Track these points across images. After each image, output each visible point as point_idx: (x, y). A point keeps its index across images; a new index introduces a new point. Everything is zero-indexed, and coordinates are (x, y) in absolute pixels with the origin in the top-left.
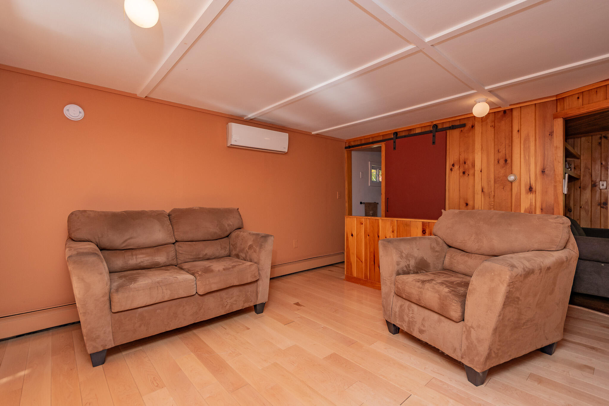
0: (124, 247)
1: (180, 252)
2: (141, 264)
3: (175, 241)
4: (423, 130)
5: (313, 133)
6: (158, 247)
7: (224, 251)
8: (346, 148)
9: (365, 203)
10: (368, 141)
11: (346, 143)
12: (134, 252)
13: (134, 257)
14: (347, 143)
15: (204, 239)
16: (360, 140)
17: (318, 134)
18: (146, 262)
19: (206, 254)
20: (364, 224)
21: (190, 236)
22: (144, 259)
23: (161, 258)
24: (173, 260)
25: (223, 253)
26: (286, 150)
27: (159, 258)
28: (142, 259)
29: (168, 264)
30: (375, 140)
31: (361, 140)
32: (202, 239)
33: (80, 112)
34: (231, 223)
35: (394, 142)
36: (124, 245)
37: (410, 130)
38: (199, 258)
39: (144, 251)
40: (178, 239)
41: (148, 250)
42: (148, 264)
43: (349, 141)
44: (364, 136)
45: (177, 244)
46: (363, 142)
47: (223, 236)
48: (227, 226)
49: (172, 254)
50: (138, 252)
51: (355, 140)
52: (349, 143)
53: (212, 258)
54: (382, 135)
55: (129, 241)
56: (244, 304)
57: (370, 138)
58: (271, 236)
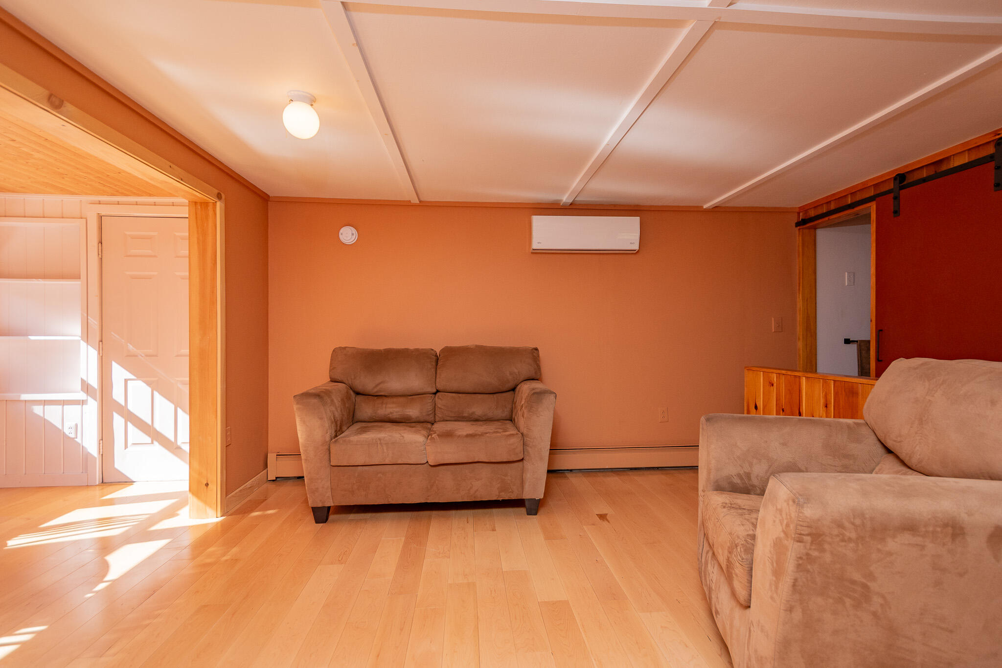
0: (376, 392)
1: (439, 406)
2: (390, 415)
3: (435, 391)
4: (974, 157)
5: (705, 207)
6: (411, 396)
7: (501, 410)
8: (798, 224)
9: (857, 341)
10: (842, 203)
11: (799, 213)
12: (386, 400)
13: (384, 406)
14: (801, 214)
15: (474, 392)
16: (827, 203)
17: (716, 207)
18: (395, 414)
19: (473, 413)
20: (775, 385)
21: (455, 386)
22: (394, 409)
23: (413, 411)
24: (429, 415)
25: (499, 413)
26: (636, 247)
27: (411, 410)
28: (392, 409)
29: (422, 420)
30: (859, 197)
31: (829, 203)
32: (471, 390)
33: (353, 234)
34: (516, 371)
35: (895, 198)
36: (375, 390)
37: (940, 162)
38: (464, 417)
39: (395, 400)
40: (440, 386)
41: (401, 400)
42: (398, 417)
43: (804, 209)
44: (834, 195)
45: (438, 394)
46: (833, 206)
47: (505, 389)
48: (508, 375)
49: (429, 407)
50: (389, 400)
51: (816, 205)
52: (806, 211)
53: (481, 419)
54: (874, 185)
55: (381, 386)
56: (499, 492)
57: (847, 195)
58: (552, 393)
